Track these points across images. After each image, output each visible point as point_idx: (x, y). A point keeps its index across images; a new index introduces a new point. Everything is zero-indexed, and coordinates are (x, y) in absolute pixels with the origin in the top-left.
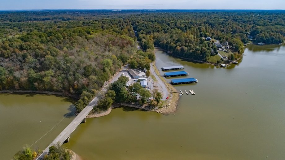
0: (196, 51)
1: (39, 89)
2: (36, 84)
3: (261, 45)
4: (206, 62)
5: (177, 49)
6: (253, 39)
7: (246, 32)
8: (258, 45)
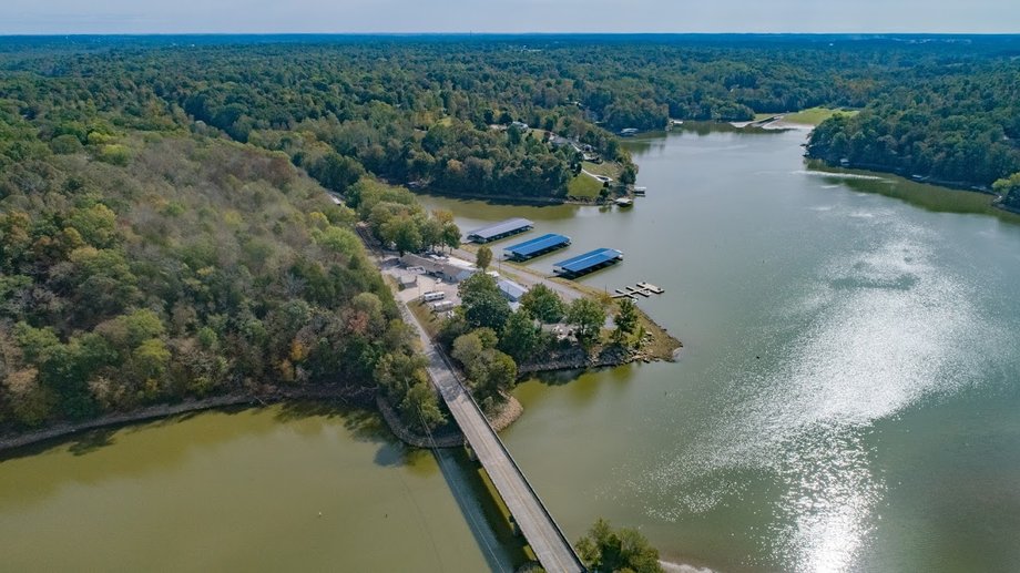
0: (528, 167)
1: (114, 405)
2: (101, 386)
3: (629, 135)
4: (567, 199)
5: (454, 171)
6: (599, 120)
7: (571, 100)
8: (622, 135)
